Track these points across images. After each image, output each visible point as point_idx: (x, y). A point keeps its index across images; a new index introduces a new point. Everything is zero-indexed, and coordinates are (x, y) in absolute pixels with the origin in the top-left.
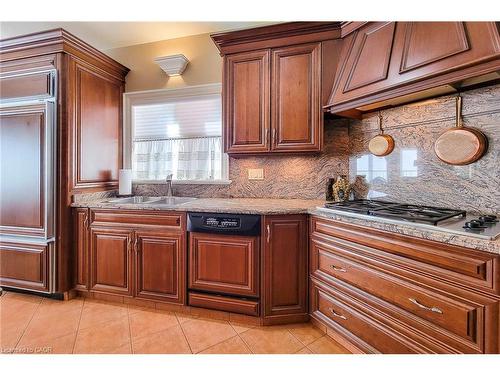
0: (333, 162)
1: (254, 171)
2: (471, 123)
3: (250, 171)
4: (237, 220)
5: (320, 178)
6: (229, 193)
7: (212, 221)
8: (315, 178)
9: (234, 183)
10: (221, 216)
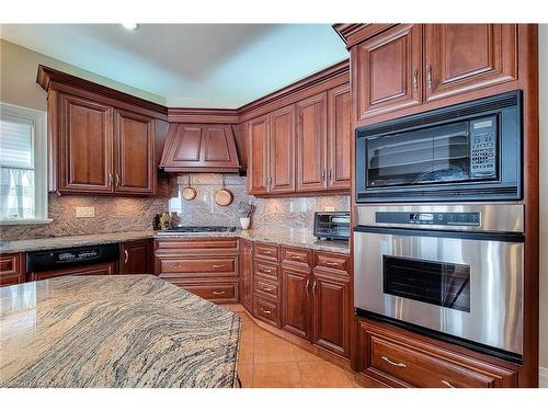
0: (157, 202)
1: (83, 210)
2: (227, 188)
3: (78, 209)
4: (97, 250)
5: (148, 214)
6: (48, 233)
7: (67, 256)
8: (144, 214)
9: (56, 222)
10: (75, 250)
